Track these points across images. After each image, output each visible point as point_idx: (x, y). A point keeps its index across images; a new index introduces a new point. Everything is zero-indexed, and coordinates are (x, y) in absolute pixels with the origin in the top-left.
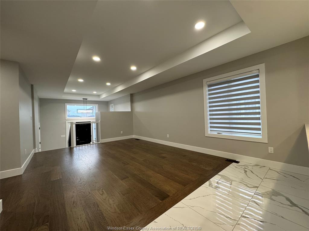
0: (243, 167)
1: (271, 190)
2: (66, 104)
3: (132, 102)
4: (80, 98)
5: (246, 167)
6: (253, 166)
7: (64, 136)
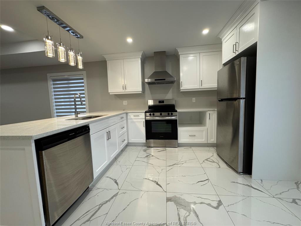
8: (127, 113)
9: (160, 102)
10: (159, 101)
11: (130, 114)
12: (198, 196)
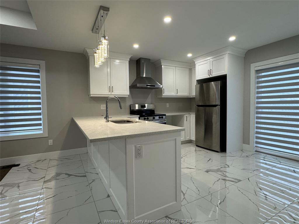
0: (26, 167)
1: (55, 174)
5: (29, 166)
6: (35, 163)
10: (141, 106)
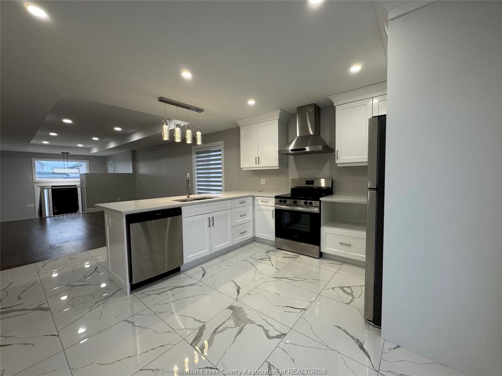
2: (33, 159)
3: (135, 161)
4: (59, 152)
7: (33, 205)
8: (254, 197)
9: (308, 182)
10: (306, 181)
11: (258, 198)
12: (265, 318)
